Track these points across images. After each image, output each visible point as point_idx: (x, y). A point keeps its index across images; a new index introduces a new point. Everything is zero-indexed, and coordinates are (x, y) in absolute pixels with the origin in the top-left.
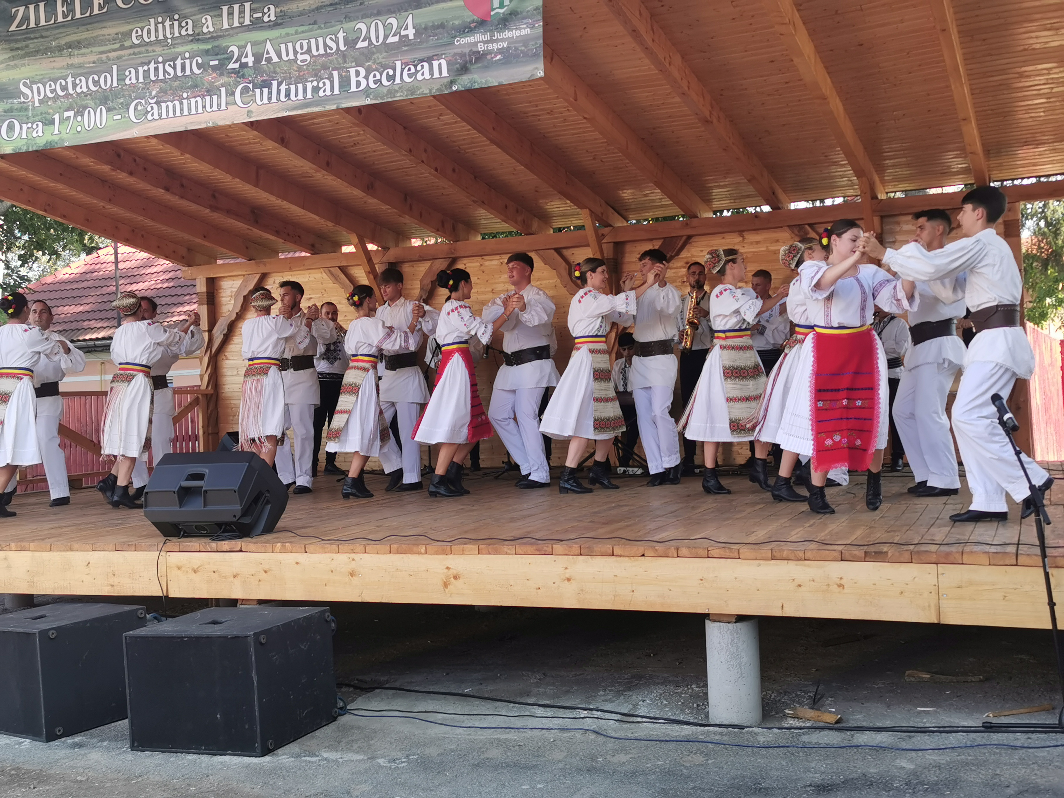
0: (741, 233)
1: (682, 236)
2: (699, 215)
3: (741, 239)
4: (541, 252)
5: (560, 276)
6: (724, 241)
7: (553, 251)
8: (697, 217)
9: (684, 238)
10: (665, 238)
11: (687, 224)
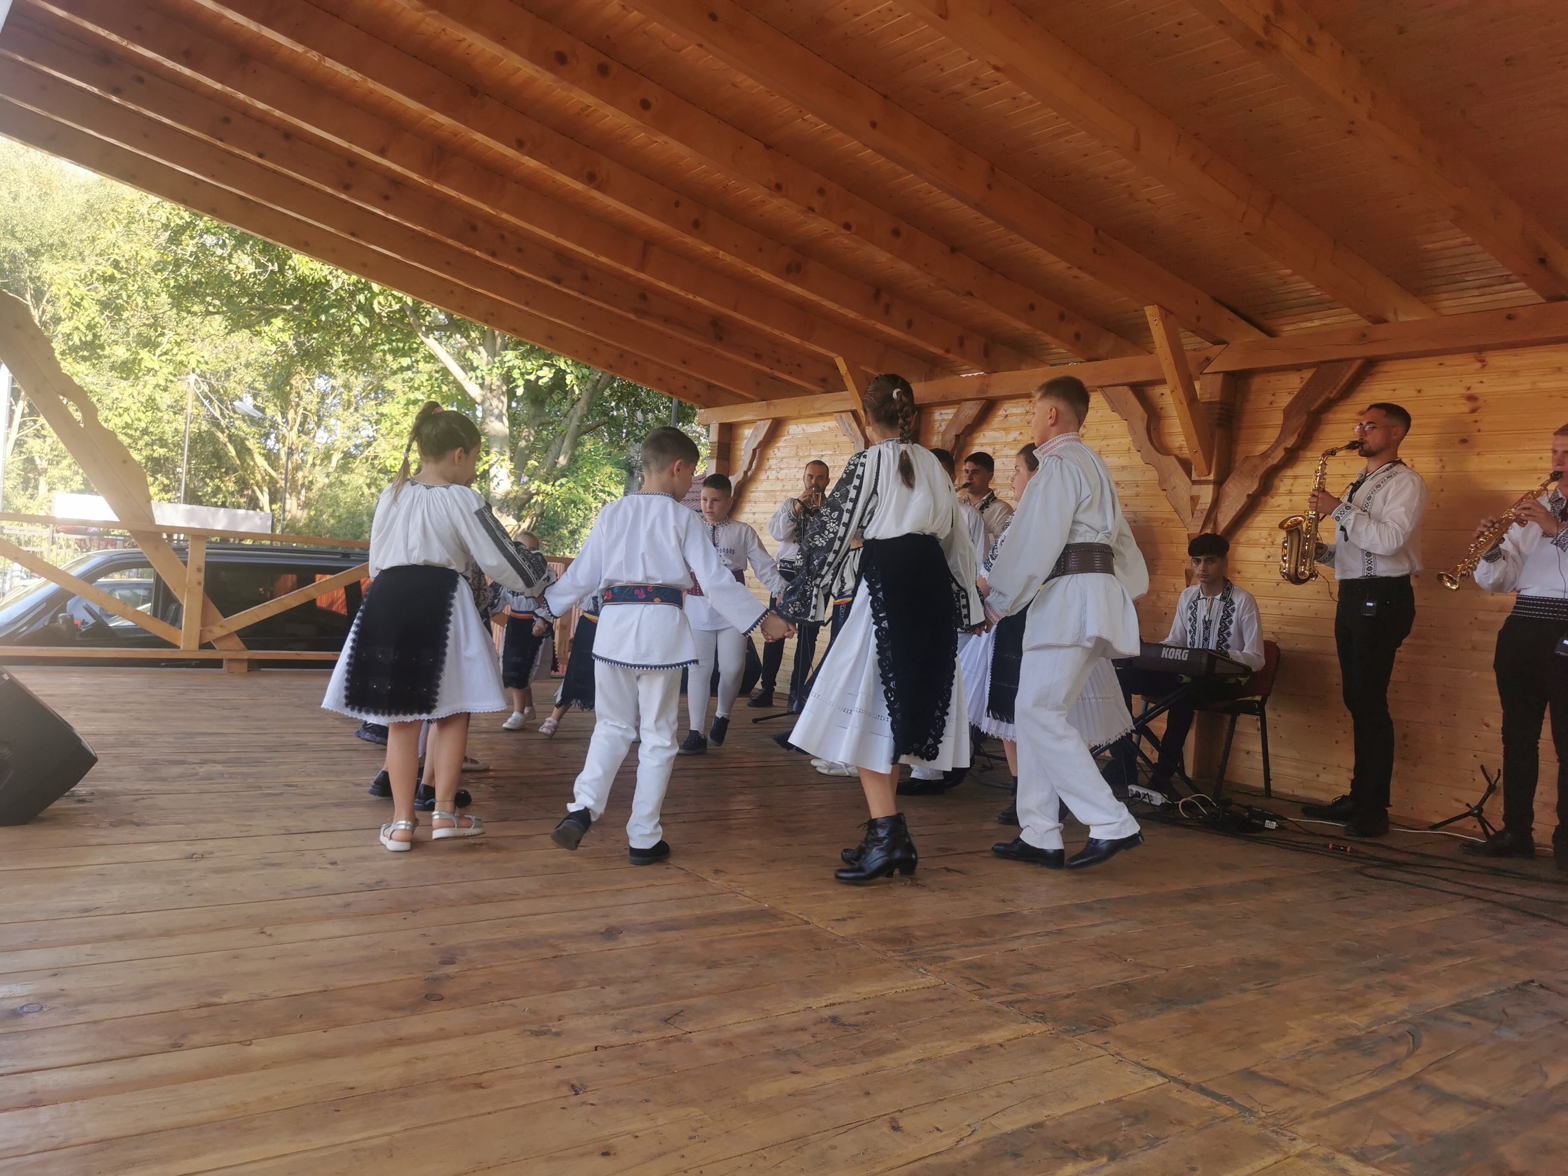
0: (1479, 351)
1: (1353, 359)
2: (1391, 316)
3: (1479, 365)
4: (1109, 390)
5: (1132, 431)
6: (1442, 369)
7: (1126, 388)
8: (1386, 321)
9: (1358, 363)
10: (1318, 365)
11: (1364, 335)
